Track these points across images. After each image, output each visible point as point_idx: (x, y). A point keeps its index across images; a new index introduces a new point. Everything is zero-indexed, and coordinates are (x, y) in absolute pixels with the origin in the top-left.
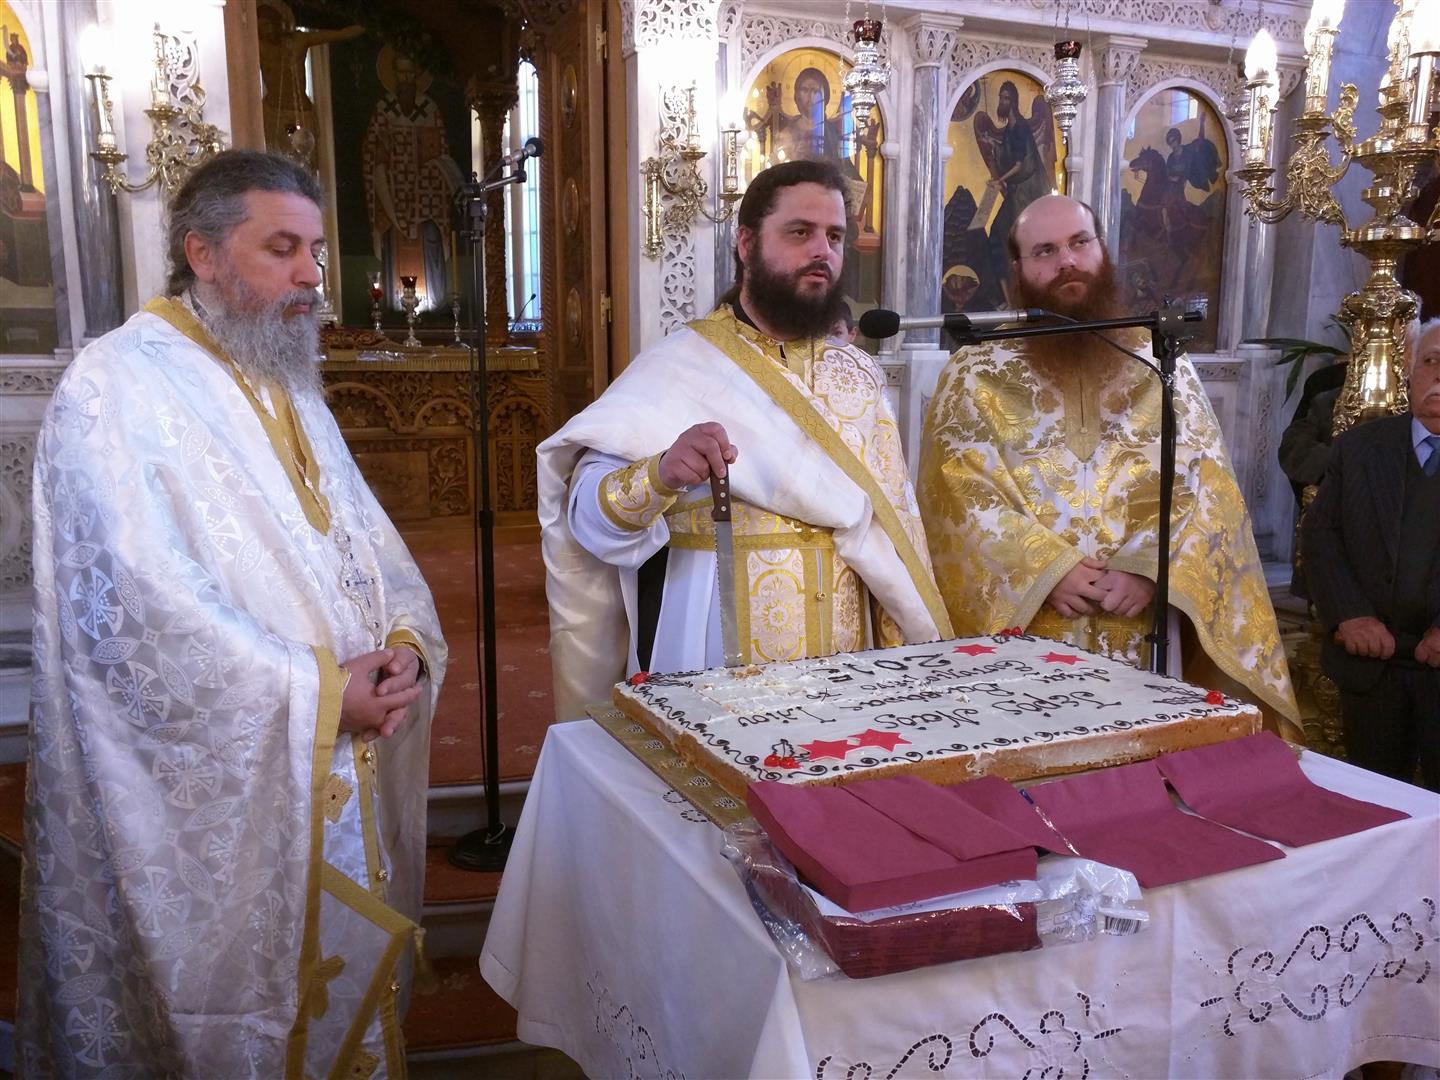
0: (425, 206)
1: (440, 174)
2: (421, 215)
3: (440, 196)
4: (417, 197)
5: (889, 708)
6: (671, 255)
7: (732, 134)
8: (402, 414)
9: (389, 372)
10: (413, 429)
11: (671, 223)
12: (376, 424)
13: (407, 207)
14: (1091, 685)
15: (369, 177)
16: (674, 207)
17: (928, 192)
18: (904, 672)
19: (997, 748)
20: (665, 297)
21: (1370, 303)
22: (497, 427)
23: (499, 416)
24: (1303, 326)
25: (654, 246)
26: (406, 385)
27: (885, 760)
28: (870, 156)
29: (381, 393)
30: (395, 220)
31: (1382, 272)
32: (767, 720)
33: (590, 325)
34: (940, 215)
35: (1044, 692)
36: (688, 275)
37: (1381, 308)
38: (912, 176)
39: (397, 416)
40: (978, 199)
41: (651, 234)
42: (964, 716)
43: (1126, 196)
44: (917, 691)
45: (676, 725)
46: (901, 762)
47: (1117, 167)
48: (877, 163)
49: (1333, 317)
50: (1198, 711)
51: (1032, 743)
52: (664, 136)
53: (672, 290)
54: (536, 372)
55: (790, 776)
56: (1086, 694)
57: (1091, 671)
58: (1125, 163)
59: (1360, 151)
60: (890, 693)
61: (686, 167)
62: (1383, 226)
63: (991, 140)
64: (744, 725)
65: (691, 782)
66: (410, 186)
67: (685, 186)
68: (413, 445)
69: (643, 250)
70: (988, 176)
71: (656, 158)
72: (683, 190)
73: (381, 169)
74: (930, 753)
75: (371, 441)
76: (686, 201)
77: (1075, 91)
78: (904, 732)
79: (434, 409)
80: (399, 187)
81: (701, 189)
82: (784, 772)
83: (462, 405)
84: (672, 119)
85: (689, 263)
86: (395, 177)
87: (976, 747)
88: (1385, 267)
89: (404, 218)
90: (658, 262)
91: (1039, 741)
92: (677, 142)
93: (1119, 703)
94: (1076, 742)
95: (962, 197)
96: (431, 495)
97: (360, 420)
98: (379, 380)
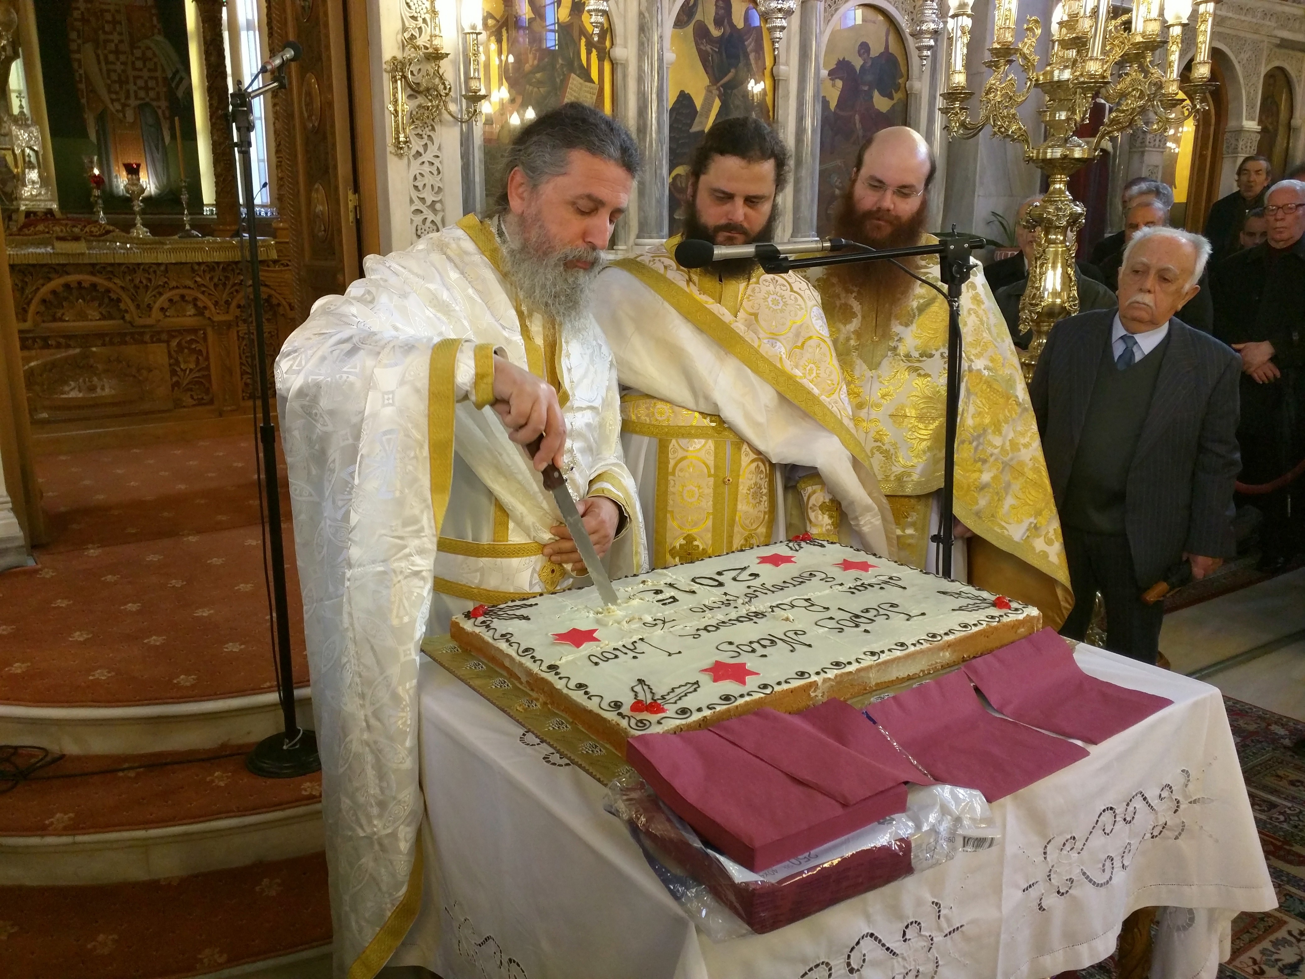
0: (140, 88)
1: (154, 54)
2: (136, 97)
3: (156, 78)
4: (131, 79)
5: (725, 633)
6: (418, 154)
7: (475, 36)
8: (138, 307)
9: (120, 265)
10: (149, 321)
11: (417, 122)
12: (111, 317)
13: (121, 87)
14: (892, 594)
15: (77, 56)
16: (419, 106)
17: (654, 96)
18: (722, 590)
19: (836, 672)
20: (414, 194)
21: (1049, 213)
22: (237, 317)
23: (239, 306)
24: (971, 221)
25: (402, 145)
26: (140, 277)
27: (742, 696)
28: (601, 59)
29: (115, 285)
30: (108, 102)
31: (1057, 186)
32: (616, 657)
33: (339, 223)
34: (666, 117)
35: (856, 604)
36: (435, 173)
37: (1059, 219)
38: (640, 79)
39: (132, 307)
40: (698, 103)
41: (398, 133)
42: (795, 637)
43: (825, 103)
44: (743, 611)
45: (527, 662)
46: (756, 696)
47: (819, 77)
48: (607, 67)
49: (994, 214)
50: (993, 617)
51: (864, 664)
52: (407, 35)
53: (420, 188)
54: (275, 262)
55: (659, 723)
56: (893, 605)
57: (885, 578)
58: (824, 73)
59: (1041, 78)
60: (720, 616)
61: (430, 67)
62: (1059, 146)
63: (708, 48)
64: (596, 664)
65: (551, 725)
66: (122, 67)
67: (430, 85)
68: (152, 337)
69: (390, 148)
70: (707, 81)
71: (399, 56)
72: (428, 90)
73: (89, 48)
74: (779, 683)
75: (107, 334)
76: (431, 101)
77: (786, 6)
78: (750, 661)
79: (171, 300)
80: (112, 67)
81: (445, 88)
82: (654, 718)
83: (200, 296)
84: (414, 18)
85: (436, 162)
86: (106, 57)
87: (818, 673)
88: (1060, 182)
89: (118, 100)
90: (405, 160)
91: (869, 661)
92: (420, 42)
93: (923, 614)
94: (898, 659)
95: (684, 100)
96: (173, 386)
97: (93, 313)
98: (112, 272)
